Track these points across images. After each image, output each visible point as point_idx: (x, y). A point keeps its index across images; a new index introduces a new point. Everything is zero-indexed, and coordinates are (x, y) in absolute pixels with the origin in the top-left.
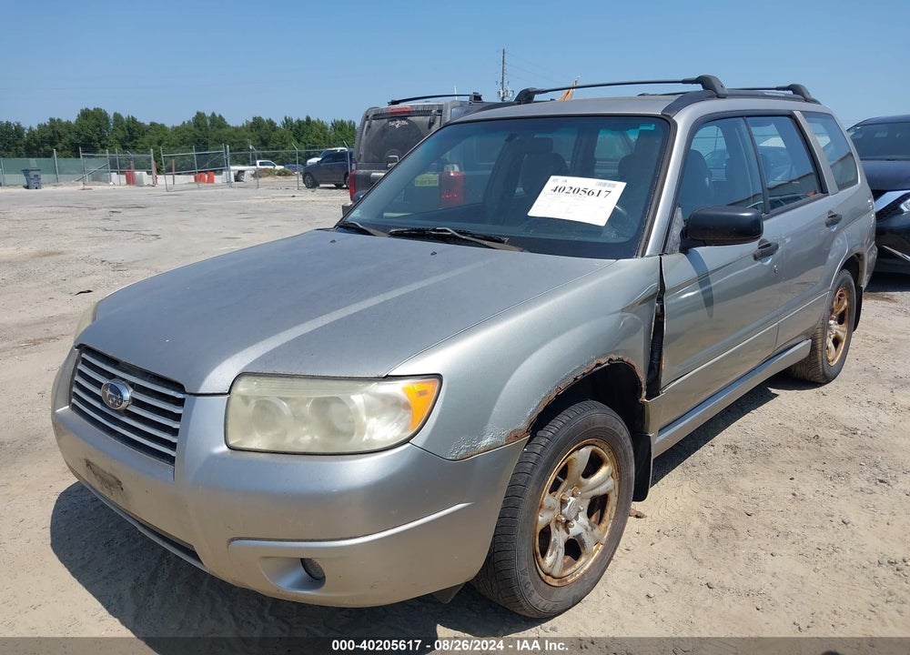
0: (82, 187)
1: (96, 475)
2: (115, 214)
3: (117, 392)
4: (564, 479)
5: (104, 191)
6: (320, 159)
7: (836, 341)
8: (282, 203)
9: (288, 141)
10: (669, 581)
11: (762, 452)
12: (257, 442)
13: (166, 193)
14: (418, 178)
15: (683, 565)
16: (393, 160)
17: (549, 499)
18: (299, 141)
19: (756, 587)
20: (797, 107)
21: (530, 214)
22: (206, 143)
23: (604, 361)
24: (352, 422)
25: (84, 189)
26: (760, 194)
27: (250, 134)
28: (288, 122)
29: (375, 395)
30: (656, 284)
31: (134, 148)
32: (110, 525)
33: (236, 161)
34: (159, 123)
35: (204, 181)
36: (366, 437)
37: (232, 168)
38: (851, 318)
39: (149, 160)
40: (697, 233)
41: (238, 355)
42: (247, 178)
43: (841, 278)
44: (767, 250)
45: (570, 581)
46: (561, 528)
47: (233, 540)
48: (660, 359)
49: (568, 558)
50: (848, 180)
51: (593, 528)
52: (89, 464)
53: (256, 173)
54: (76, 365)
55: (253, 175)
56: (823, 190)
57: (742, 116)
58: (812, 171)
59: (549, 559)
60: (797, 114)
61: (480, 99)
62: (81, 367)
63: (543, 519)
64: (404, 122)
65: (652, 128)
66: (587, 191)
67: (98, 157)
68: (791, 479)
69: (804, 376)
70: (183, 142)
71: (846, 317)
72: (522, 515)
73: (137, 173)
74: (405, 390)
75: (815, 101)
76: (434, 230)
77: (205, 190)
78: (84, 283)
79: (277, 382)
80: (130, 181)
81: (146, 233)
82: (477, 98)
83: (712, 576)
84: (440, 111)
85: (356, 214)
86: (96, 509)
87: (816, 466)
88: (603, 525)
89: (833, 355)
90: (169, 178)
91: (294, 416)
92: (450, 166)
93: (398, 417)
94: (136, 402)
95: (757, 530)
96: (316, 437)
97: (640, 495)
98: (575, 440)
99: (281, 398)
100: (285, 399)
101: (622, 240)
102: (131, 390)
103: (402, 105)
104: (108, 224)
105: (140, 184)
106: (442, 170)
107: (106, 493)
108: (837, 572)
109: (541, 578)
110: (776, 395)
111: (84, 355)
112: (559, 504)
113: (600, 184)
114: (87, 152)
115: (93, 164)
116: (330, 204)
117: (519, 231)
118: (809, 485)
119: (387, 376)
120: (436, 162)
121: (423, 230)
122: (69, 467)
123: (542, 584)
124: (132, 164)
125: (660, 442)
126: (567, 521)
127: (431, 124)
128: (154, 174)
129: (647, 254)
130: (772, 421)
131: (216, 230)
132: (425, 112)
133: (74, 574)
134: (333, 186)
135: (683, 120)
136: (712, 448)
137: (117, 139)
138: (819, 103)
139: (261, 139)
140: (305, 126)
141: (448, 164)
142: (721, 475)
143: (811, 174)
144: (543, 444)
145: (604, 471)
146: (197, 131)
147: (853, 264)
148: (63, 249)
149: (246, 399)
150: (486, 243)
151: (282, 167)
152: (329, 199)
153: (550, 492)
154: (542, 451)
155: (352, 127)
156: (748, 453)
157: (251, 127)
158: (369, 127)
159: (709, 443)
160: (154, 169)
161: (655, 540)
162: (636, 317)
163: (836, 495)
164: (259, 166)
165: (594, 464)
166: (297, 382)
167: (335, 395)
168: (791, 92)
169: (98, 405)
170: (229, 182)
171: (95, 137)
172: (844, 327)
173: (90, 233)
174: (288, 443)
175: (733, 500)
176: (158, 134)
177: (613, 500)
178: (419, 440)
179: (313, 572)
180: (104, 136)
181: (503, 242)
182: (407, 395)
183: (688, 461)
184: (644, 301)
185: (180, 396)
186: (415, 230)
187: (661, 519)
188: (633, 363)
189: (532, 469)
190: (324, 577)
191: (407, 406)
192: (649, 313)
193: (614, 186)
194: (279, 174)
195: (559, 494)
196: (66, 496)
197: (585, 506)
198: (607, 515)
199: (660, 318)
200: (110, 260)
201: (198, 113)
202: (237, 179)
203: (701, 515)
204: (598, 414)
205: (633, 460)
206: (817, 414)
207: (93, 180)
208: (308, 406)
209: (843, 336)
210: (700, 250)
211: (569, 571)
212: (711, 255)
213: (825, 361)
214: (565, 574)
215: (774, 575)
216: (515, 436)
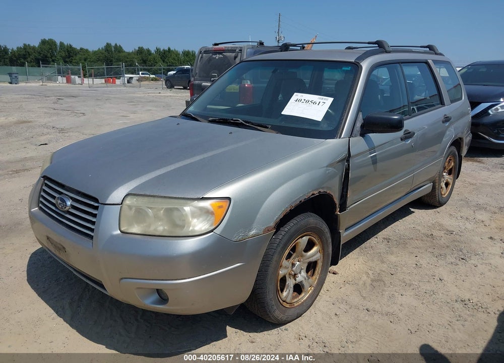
0: (41, 83)
1: (52, 244)
2: (60, 100)
3: (64, 201)
4: (294, 252)
5: (53, 86)
6: (175, 72)
7: (447, 184)
8: (153, 96)
9: (157, 61)
10: (347, 307)
11: (402, 242)
12: (135, 229)
13: (89, 89)
14: (228, 87)
15: (355, 299)
16: (215, 76)
17: (285, 263)
18: (164, 61)
19: (391, 311)
20: (430, 58)
21: (282, 113)
22: (111, 61)
23: (316, 193)
24: (184, 220)
25: (42, 85)
26: (406, 105)
27: (136, 57)
28: (158, 50)
29: (196, 207)
30: (347, 152)
31: (71, 62)
32: (58, 271)
33: (129, 72)
34: (85, 48)
35: (110, 83)
36: (191, 228)
37: (126, 75)
38: (455, 172)
39: (79, 69)
40: (369, 126)
41: (126, 184)
42: (134, 81)
43: (450, 150)
44: (408, 135)
45: (296, 305)
46: (292, 277)
47: (122, 279)
48: (347, 192)
49: (296, 293)
50: (457, 98)
51: (309, 278)
52: (48, 238)
53: (139, 79)
54: (42, 187)
55: (137, 80)
56: (442, 103)
57: (399, 63)
58: (437, 93)
59: (285, 294)
60: (430, 61)
61: (263, 45)
62: (44, 188)
63: (282, 273)
64: (221, 56)
65: (349, 68)
66: (313, 102)
67: (50, 67)
68: (416, 256)
69: (429, 202)
70: (98, 60)
71: (453, 172)
72: (271, 270)
73: (73, 77)
74: (211, 205)
75: (441, 54)
76: (232, 120)
77: (111, 88)
78: (43, 139)
79: (146, 199)
80: (69, 81)
81: (77, 112)
82: (261, 44)
83: (369, 305)
84: (241, 50)
85: (191, 109)
86: (51, 262)
87: (429, 250)
88: (314, 277)
89: (445, 192)
90: (91, 80)
91: (155, 217)
92: (245, 81)
93: (209, 218)
94: (73, 207)
95: (395, 282)
96: (166, 228)
97: (335, 262)
98: (300, 233)
99: (148, 207)
100: (151, 208)
101: (330, 129)
102: (71, 201)
103: (220, 46)
104: (56, 106)
105: (74, 83)
106: (241, 83)
107: (57, 253)
108: (433, 304)
109: (281, 303)
110: (414, 212)
111: (46, 182)
112: (291, 265)
113: (320, 98)
114: (44, 64)
115: (47, 71)
116: (179, 98)
117: (276, 122)
118: (425, 260)
119: (203, 198)
120: (238, 79)
121: (226, 120)
122: (38, 239)
123: (281, 306)
124: (70, 72)
125: (346, 235)
126: (295, 274)
127: (235, 57)
128: (82, 78)
129: (342, 137)
130: (409, 226)
131: (116, 111)
132: (233, 51)
133: (39, 295)
134: (182, 87)
135: (365, 65)
136: (376, 239)
137: (61, 57)
138: (444, 56)
139: (143, 60)
140: (168, 53)
141: (245, 80)
142: (380, 253)
143: (436, 95)
144: (283, 234)
145: (315, 249)
146: (106, 54)
147: (457, 143)
148: (31, 120)
149: (130, 207)
150: (259, 128)
151: (154, 76)
152: (180, 95)
153: (286, 259)
154: (282, 238)
155: (194, 55)
156: (395, 242)
157: (137, 53)
158: (202, 57)
159: (375, 236)
160: (82, 75)
161: (342, 286)
162: (335, 170)
163: (438, 265)
164: (141, 75)
165: (310, 245)
166: (156, 199)
167: (176, 207)
168: (428, 49)
169: (53, 208)
170: (124, 84)
171: (49, 55)
172: (451, 177)
173: (46, 111)
174: (151, 230)
175: (384, 267)
176: (84, 55)
177: (320, 264)
178: (218, 231)
179: (163, 296)
180: (54, 55)
181: (267, 128)
182: (212, 207)
183: (363, 245)
184: (339, 161)
185: (96, 205)
186: (222, 119)
187: (346, 275)
188: (332, 194)
189: (277, 247)
190: (168, 299)
191: (212, 213)
192: (342, 168)
193: (327, 100)
194: (152, 80)
195: (291, 260)
196: (35, 255)
197: (305, 266)
198: (316, 272)
199: (347, 170)
200: (58, 126)
201: (107, 43)
202: (128, 82)
203: (367, 274)
204: (312, 219)
205: (331, 244)
206: (434, 223)
207: (48, 80)
208: (162, 212)
209: (451, 181)
210: (371, 135)
211: (296, 300)
212: (376, 138)
213: (440, 195)
214: (293, 302)
215: (401, 305)
216: (268, 230)
